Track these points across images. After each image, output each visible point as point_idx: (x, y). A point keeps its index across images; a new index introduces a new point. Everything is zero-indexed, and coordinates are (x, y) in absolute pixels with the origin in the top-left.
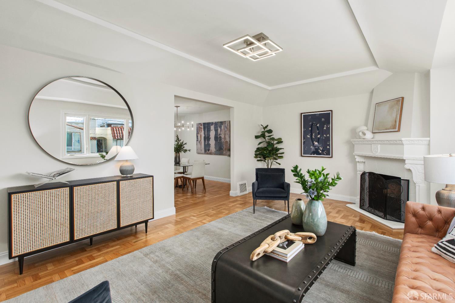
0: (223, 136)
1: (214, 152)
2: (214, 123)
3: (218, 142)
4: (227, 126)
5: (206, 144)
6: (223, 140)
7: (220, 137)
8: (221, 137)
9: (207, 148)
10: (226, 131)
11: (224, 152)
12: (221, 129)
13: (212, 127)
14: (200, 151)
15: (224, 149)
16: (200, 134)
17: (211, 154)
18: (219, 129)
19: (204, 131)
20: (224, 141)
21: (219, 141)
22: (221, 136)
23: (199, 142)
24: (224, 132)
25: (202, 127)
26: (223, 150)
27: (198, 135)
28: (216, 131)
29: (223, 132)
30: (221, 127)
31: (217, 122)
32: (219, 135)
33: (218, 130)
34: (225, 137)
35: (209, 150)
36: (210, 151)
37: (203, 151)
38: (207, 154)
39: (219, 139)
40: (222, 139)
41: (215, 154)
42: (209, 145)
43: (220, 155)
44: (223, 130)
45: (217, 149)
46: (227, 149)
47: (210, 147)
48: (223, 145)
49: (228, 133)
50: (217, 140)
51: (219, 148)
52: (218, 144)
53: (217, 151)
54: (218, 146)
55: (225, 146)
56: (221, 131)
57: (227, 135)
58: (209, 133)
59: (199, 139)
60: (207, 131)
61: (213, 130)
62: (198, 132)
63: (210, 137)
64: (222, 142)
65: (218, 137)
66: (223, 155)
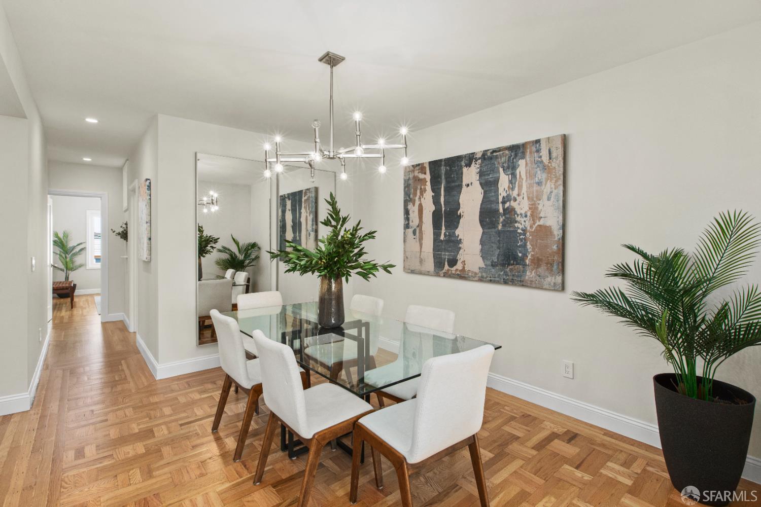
0: (522, 206)
1: (477, 270)
2: (479, 156)
3: (501, 233)
4: (545, 159)
5: (442, 237)
6: (522, 223)
7: (510, 211)
8: (513, 210)
9: (446, 256)
10: (539, 183)
11: (530, 275)
12: (514, 175)
13: (470, 174)
14: (418, 263)
15: (527, 262)
16: (417, 203)
17: (462, 276)
18: (504, 180)
19: (433, 190)
20: (528, 225)
21: (500, 227)
22: (513, 204)
23: (414, 233)
24: (530, 186)
25: (427, 177)
26: (525, 265)
27: (410, 206)
28: (489, 185)
29: (524, 189)
30: (511, 168)
31: (494, 151)
32: (504, 203)
33: (496, 181)
34: (534, 209)
35: (453, 262)
36: (459, 266)
37: (430, 265)
38: (447, 275)
39: (501, 220)
40: (518, 219)
41: (481, 280)
42: (454, 243)
43: (506, 282)
44: (526, 181)
45: (492, 262)
46: (547, 264)
47: (460, 248)
48: (525, 245)
49: (551, 192)
50: (493, 225)
51: (499, 255)
52: (499, 241)
53: (493, 265)
54: (499, 248)
55: (533, 250)
56: (515, 183)
57: (549, 199)
58: (457, 198)
59: (412, 222)
60: (445, 191)
61: (471, 183)
62: (409, 198)
63: (459, 214)
64: (519, 231)
65: (498, 210)
66: (523, 284)
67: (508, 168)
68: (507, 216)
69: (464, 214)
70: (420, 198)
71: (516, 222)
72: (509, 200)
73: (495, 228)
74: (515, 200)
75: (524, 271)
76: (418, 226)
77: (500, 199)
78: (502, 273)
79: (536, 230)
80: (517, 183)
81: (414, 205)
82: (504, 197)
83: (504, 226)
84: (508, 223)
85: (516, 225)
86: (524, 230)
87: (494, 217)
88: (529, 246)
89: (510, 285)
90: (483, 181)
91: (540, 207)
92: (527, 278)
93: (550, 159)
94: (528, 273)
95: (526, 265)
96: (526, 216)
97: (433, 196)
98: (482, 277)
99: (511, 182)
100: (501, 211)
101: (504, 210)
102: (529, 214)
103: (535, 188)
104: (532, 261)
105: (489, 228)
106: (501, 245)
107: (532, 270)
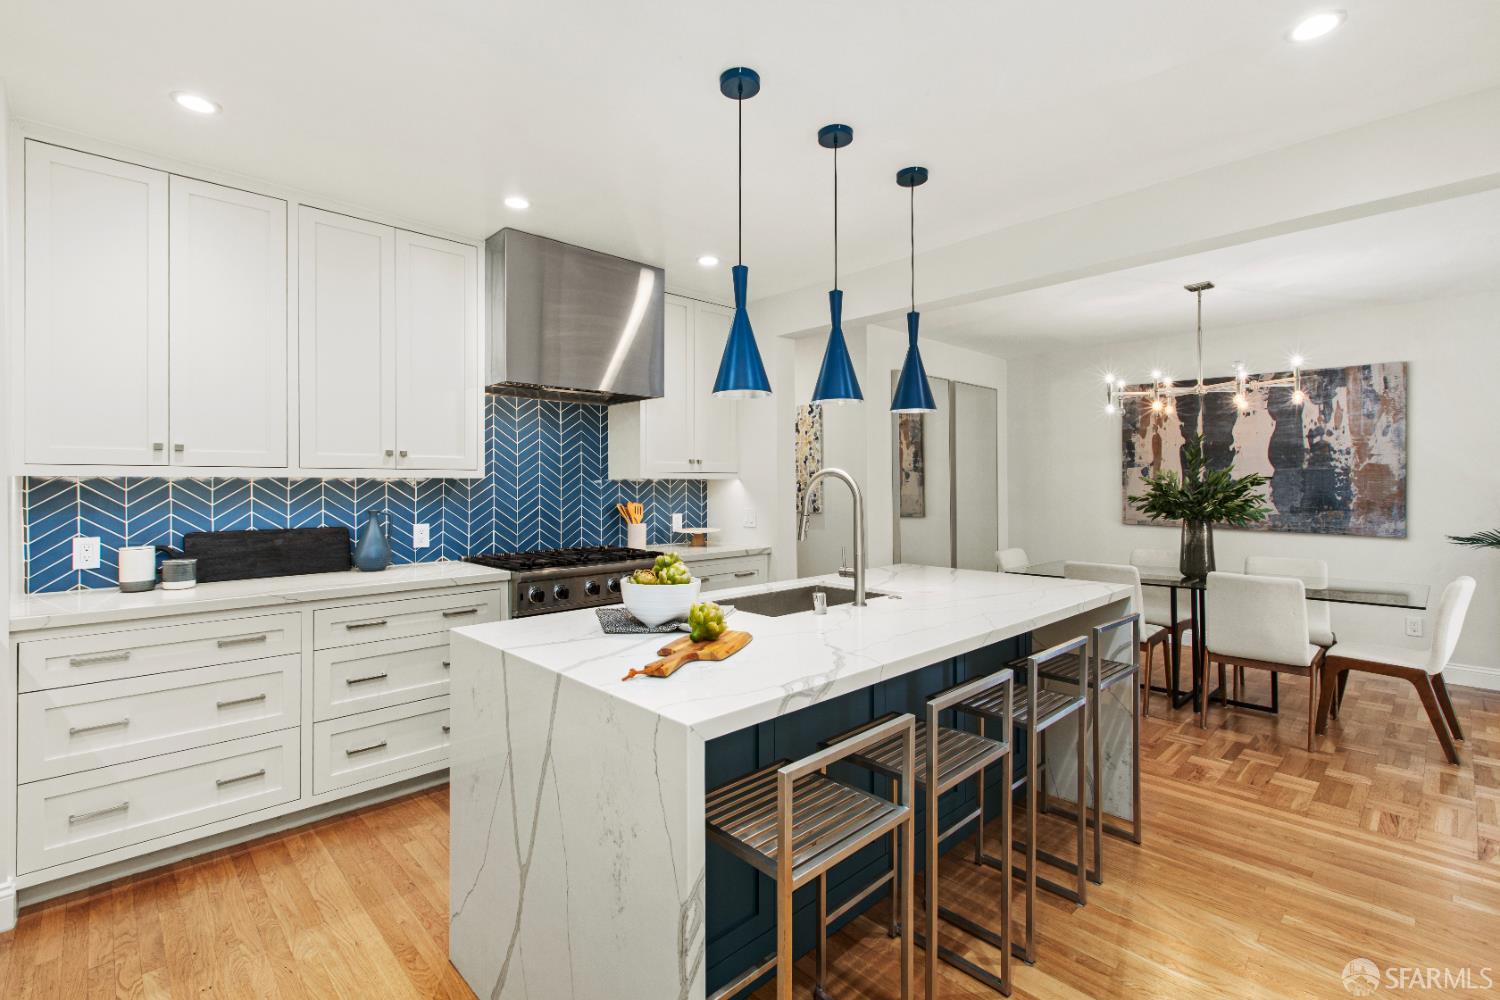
0: (1341, 440)
3: (1304, 473)
4: (1378, 387)
6: (1340, 462)
7: (1321, 447)
8: (1327, 447)
10: (1370, 416)
11: (1354, 521)
12: (1328, 405)
13: (1251, 401)
15: (1351, 506)
16: (1150, 434)
18: (1311, 411)
19: (1182, 420)
20: (1351, 463)
21: (1305, 466)
22: (1326, 438)
23: (1145, 469)
24: (1354, 419)
26: (1347, 510)
27: (1136, 439)
28: (1284, 415)
29: (1345, 422)
30: (1324, 397)
32: (1311, 437)
33: (1298, 411)
34: (1361, 444)
39: (1307, 457)
40: (1334, 456)
41: (1273, 530)
43: (1315, 531)
44: (1348, 412)
45: (1292, 507)
46: (1382, 508)
48: (1347, 487)
49: (1388, 427)
50: (1294, 462)
51: (1303, 499)
52: (1303, 483)
53: (1294, 511)
54: (1303, 491)
55: (1360, 492)
56: (1330, 414)
57: (1384, 434)
58: (1227, 430)
59: (1140, 458)
60: (1204, 419)
61: (1254, 412)
62: (1134, 426)
63: (1231, 449)
64: (1337, 470)
65: (1302, 445)
66: (1344, 532)
67: (1318, 396)
68: (1317, 452)
69: (1241, 450)
70: (1155, 428)
71: (1332, 460)
72: (1322, 434)
73: (1295, 467)
74: (1330, 434)
75: (1347, 518)
76: (1152, 464)
77: (1305, 432)
78: (1309, 520)
79: (1365, 469)
80: (1333, 414)
81: (1143, 436)
82: (1311, 431)
83: (1311, 464)
84: (1318, 461)
85: (1332, 463)
86: (1346, 470)
87: (1295, 453)
88: (1353, 488)
89: (1322, 534)
90: (1275, 410)
91: (1371, 443)
92: (1350, 525)
93: (1386, 388)
94: (1352, 519)
95: (1349, 510)
96: (1348, 453)
97: (1181, 426)
98: (1274, 526)
99: (1322, 412)
100: (1307, 445)
101: (1311, 445)
102: (1353, 450)
103: (1363, 421)
104: (1359, 505)
105: (1287, 467)
106: (1308, 487)
107: (1359, 516)
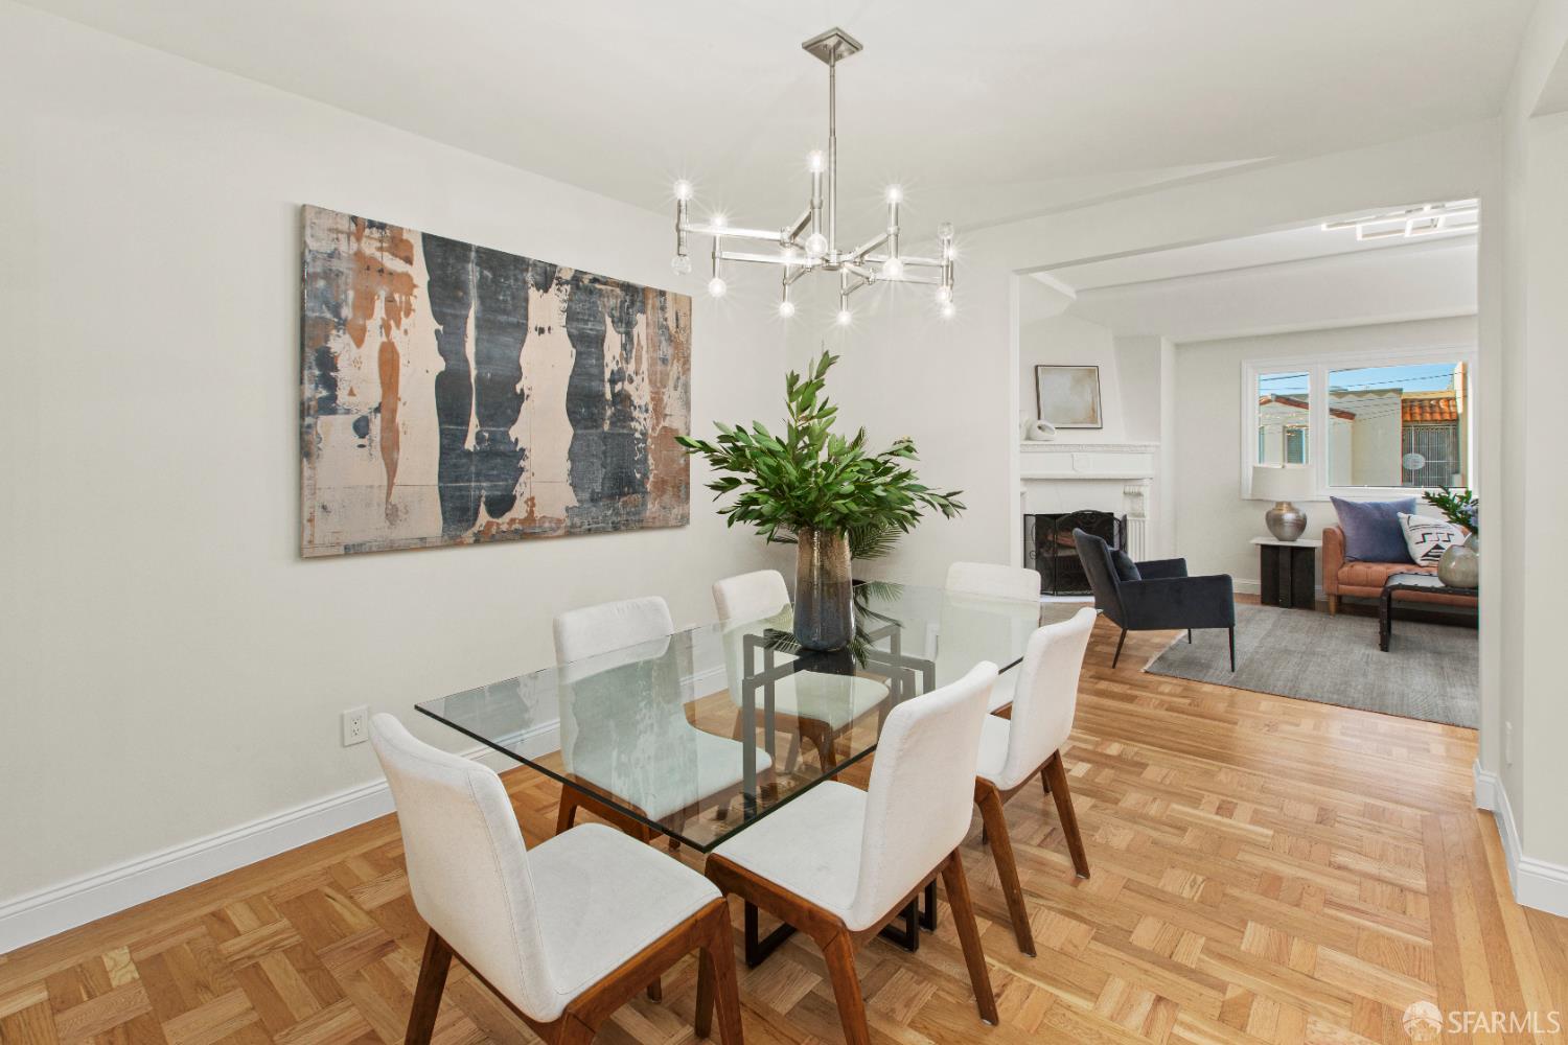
0: (640, 393)
1: (562, 514)
2: (567, 276)
3: (605, 437)
4: (671, 324)
5: (470, 444)
6: (642, 422)
7: (622, 399)
8: (628, 397)
9: (484, 489)
10: (664, 361)
11: (652, 508)
12: (629, 335)
13: (546, 308)
15: (649, 487)
16: (374, 340)
17: (528, 532)
18: (613, 341)
19: (439, 316)
20: (649, 424)
21: (606, 427)
22: (628, 387)
23: (361, 428)
24: (652, 364)
25: (420, 273)
26: (645, 493)
27: (339, 343)
28: (587, 344)
29: (644, 367)
30: (625, 323)
31: (595, 280)
32: (613, 382)
33: (600, 340)
34: (657, 400)
35: (501, 504)
36: (519, 511)
37: (429, 517)
38: (483, 538)
39: (609, 412)
40: (636, 414)
41: (570, 533)
42: (506, 460)
43: (616, 528)
44: (647, 352)
45: (593, 492)
46: (673, 487)
47: (522, 470)
48: (646, 459)
49: (678, 378)
50: (594, 421)
51: (604, 479)
52: (604, 453)
53: (594, 500)
54: (603, 466)
55: (657, 466)
56: (631, 351)
57: (676, 388)
58: (515, 354)
59: (351, 393)
60: (478, 327)
61: (549, 329)
62: (337, 314)
63: (518, 391)
64: (637, 435)
65: (603, 395)
66: (642, 525)
67: (621, 320)
68: (619, 407)
69: (532, 393)
70: (385, 327)
71: (633, 419)
72: (623, 380)
73: (597, 427)
74: (631, 381)
75: (644, 504)
76: (377, 410)
77: (607, 375)
78: (610, 512)
79: (660, 435)
80: (634, 351)
81: (359, 342)
82: (612, 372)
83: (612, 424)
84: (619, 420)
85: (633, 424)
86: (644, 434)
87: (596, 407)
88: (651, 461)
89: (622, 531)
90: (575, 332)
91: (665, 398)
92: (648, 513)
93: (677, 327)
94: (650, 506)
95: (647, 493)
96: (647, 411)
97: (437, 332)
98: (573, 526)
99: (624, 347)
100: (609, 396)
101: (613, 395)
102: (651, 407)
103: (660, 367)
104: (655, 484)
105: (586, 428)
106: (609, 460)
107: (655, 499)
